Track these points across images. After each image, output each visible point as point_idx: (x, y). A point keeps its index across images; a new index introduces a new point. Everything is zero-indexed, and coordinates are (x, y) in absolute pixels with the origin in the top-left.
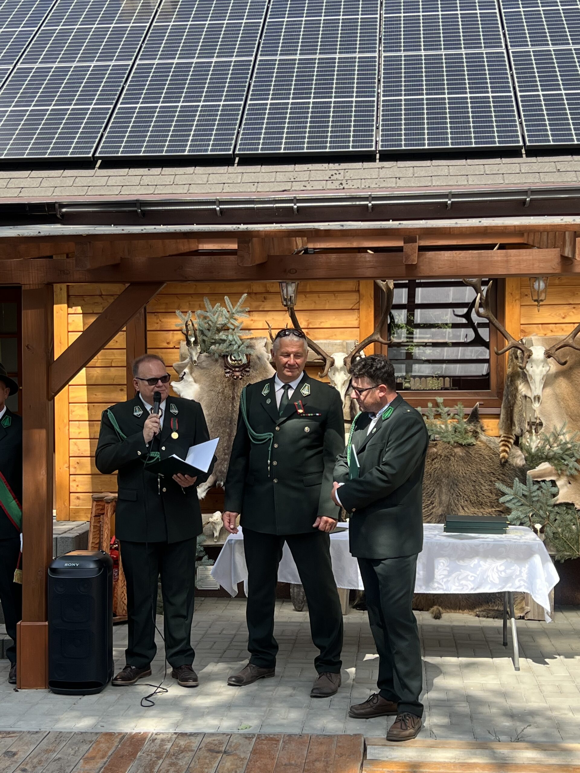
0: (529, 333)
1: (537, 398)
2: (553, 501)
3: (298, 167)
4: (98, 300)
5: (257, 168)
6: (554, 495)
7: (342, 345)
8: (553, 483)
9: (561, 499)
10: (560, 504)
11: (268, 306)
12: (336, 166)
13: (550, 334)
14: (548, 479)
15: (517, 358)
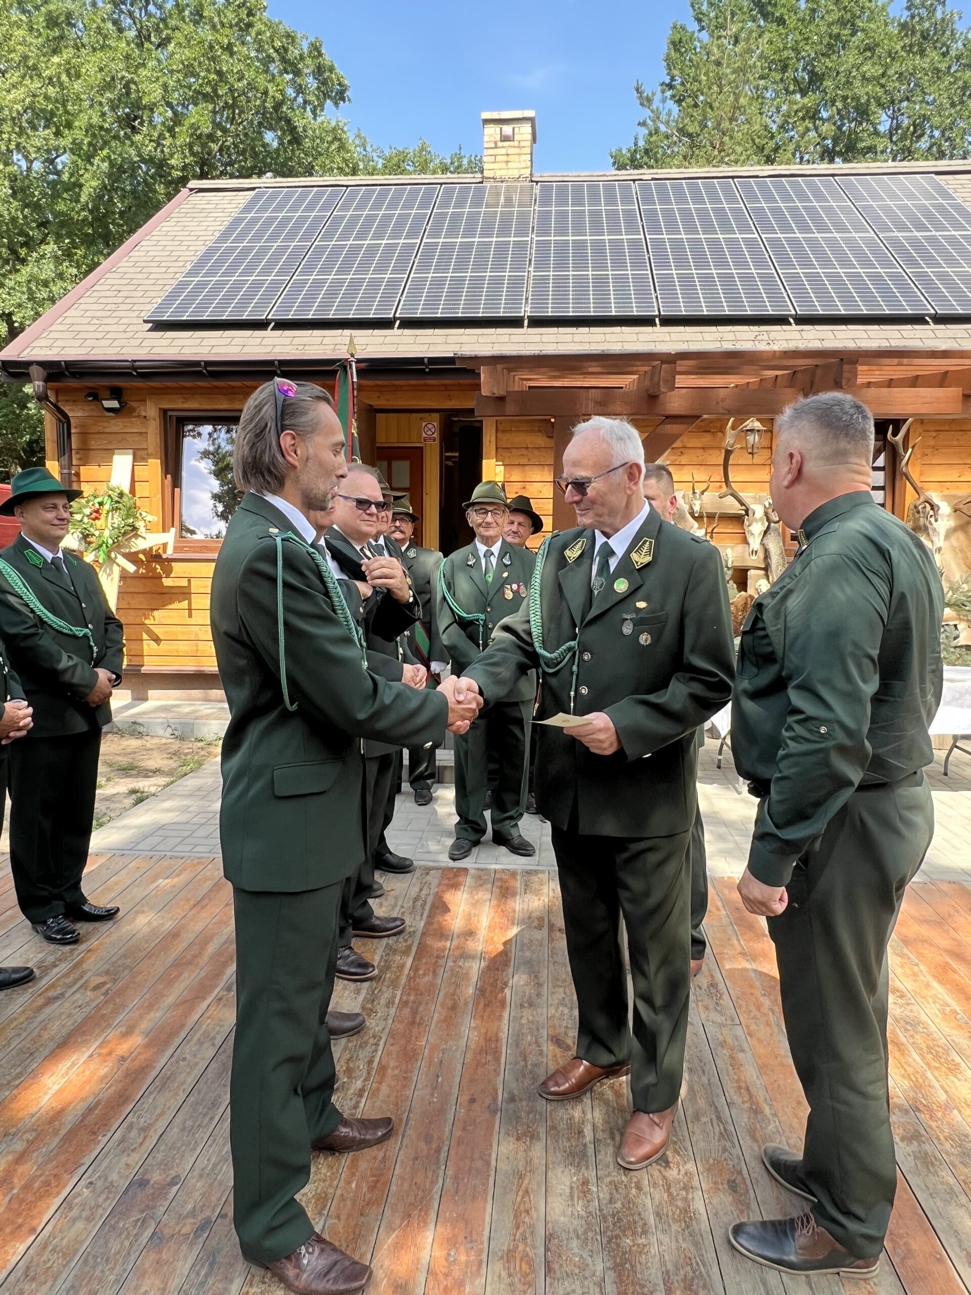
0: (927, 490)
1: (939, 550)
2: (954, 643)
3: (720, 328)
4: (525, 452)
5: (681, 329)
6: (955, 638)
7: (754, 498)
8: (955, 626)
9: (962, 641)
10: (961, 647)
11: (684, 460)
12: (756, 328)
13: (946, 492)
14: (951, 623)
15: (918, 512)
